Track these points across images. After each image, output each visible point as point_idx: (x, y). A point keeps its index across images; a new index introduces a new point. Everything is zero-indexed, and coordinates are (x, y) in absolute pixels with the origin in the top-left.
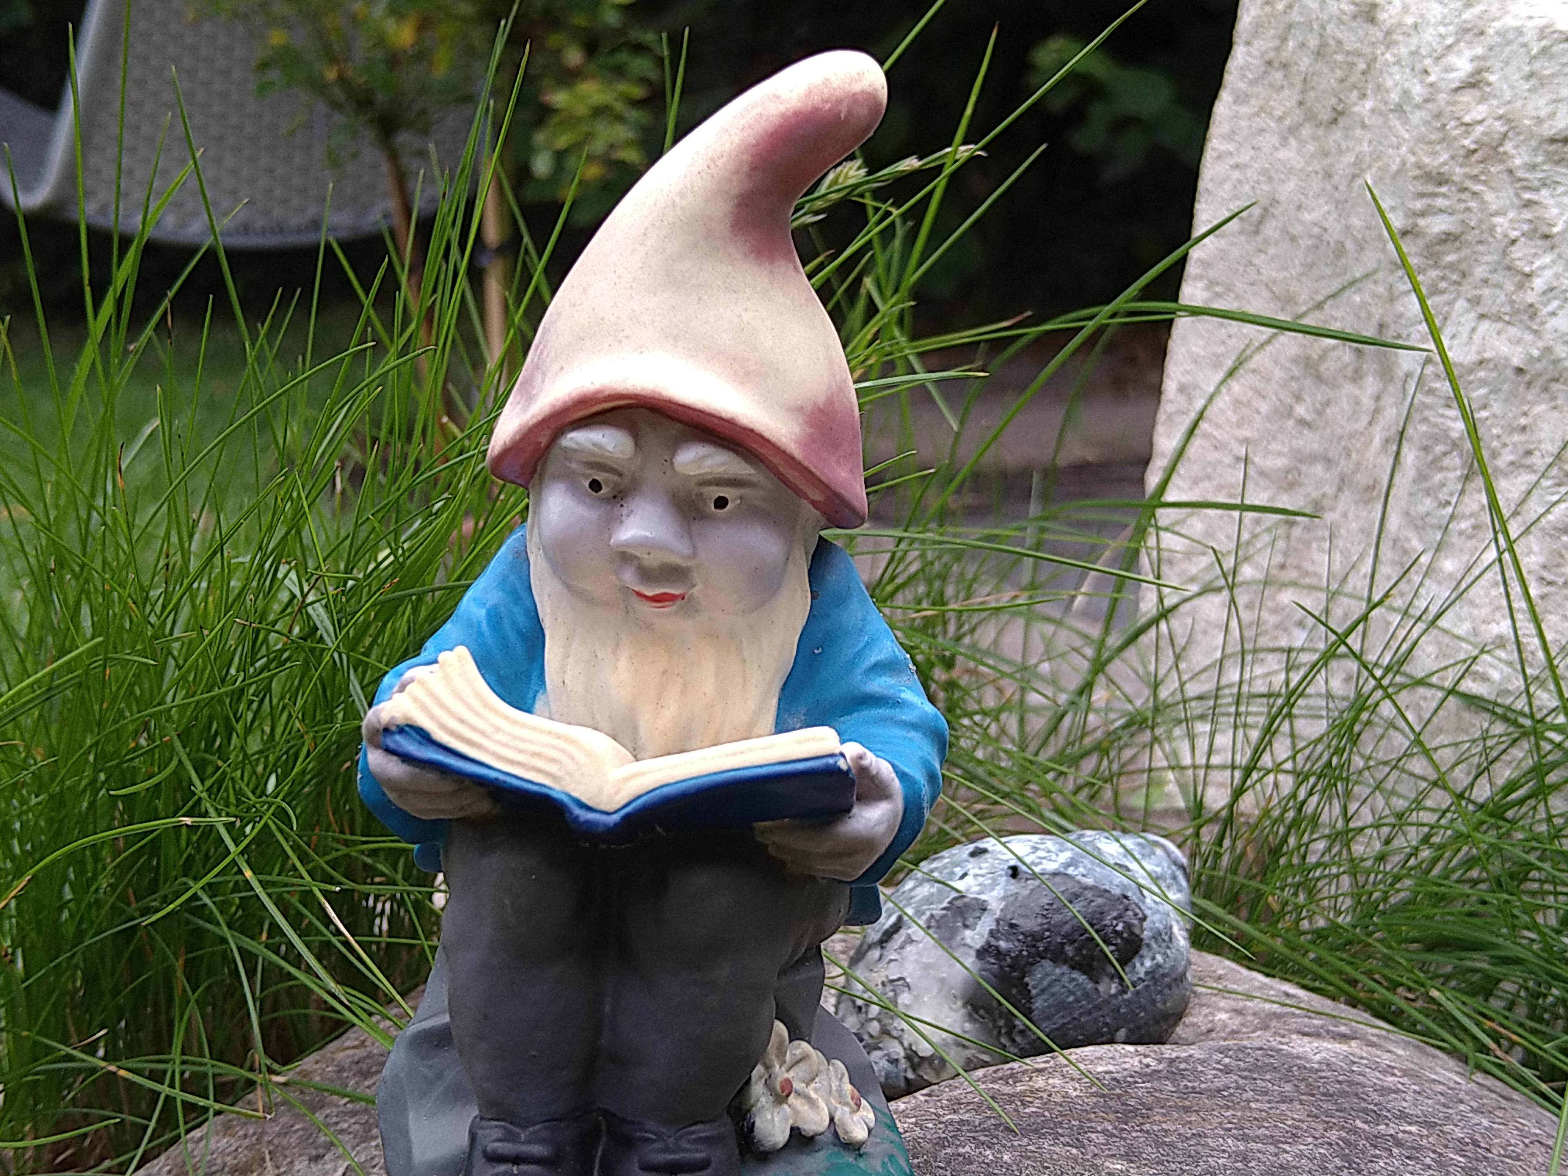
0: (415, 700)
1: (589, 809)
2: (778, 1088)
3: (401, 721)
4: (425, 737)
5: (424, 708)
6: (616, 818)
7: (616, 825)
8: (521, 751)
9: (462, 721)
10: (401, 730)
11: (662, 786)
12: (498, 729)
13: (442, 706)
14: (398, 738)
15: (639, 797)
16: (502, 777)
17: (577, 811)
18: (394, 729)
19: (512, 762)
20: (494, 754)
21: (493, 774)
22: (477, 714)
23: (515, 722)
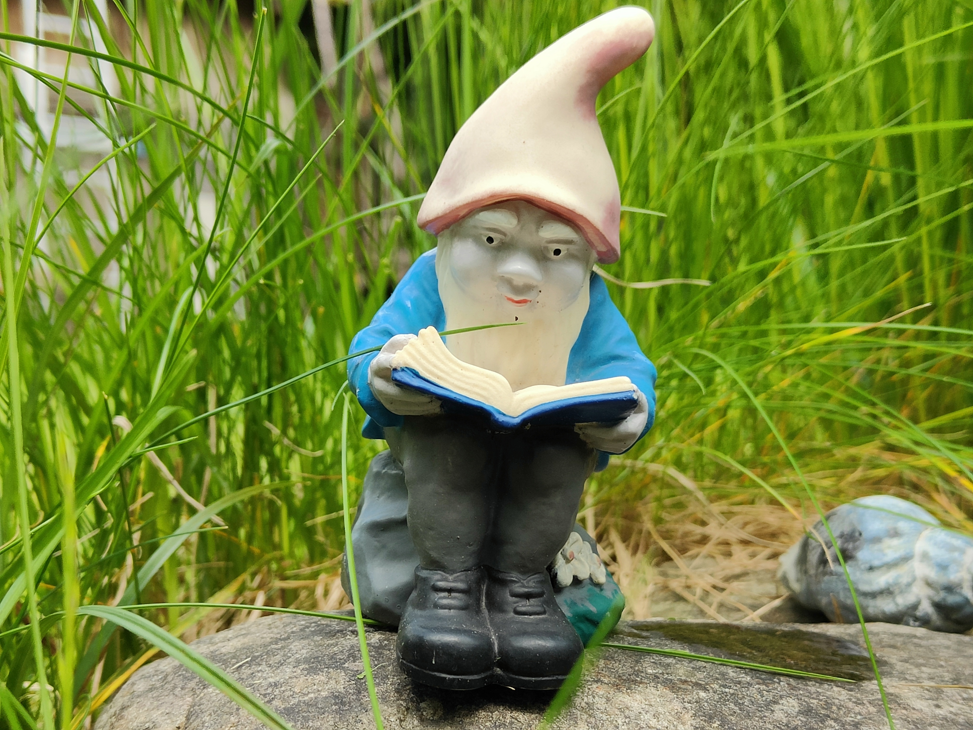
0: (410, 354)
1: (504, 415)
2: (568, 556)
3: (403, 366)
4: (417, 375)
5: (414, 358)
6: (517, 421)
7: (518, 424)
8: (467, 383)
9: (435, 366)
10: (403, 370)
11: (542, 405)
12: (455, 371)
13: (425, 358)
14: (401, 374)
15: (530, 410)
16: (458, 397)
17: (497, 416)
18: (399, 369)
19: (462, 389)
20: (453, 384)
21: (452, 396)
22: (443, 363)
23: (463, 368)
